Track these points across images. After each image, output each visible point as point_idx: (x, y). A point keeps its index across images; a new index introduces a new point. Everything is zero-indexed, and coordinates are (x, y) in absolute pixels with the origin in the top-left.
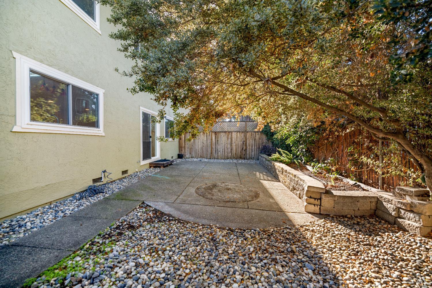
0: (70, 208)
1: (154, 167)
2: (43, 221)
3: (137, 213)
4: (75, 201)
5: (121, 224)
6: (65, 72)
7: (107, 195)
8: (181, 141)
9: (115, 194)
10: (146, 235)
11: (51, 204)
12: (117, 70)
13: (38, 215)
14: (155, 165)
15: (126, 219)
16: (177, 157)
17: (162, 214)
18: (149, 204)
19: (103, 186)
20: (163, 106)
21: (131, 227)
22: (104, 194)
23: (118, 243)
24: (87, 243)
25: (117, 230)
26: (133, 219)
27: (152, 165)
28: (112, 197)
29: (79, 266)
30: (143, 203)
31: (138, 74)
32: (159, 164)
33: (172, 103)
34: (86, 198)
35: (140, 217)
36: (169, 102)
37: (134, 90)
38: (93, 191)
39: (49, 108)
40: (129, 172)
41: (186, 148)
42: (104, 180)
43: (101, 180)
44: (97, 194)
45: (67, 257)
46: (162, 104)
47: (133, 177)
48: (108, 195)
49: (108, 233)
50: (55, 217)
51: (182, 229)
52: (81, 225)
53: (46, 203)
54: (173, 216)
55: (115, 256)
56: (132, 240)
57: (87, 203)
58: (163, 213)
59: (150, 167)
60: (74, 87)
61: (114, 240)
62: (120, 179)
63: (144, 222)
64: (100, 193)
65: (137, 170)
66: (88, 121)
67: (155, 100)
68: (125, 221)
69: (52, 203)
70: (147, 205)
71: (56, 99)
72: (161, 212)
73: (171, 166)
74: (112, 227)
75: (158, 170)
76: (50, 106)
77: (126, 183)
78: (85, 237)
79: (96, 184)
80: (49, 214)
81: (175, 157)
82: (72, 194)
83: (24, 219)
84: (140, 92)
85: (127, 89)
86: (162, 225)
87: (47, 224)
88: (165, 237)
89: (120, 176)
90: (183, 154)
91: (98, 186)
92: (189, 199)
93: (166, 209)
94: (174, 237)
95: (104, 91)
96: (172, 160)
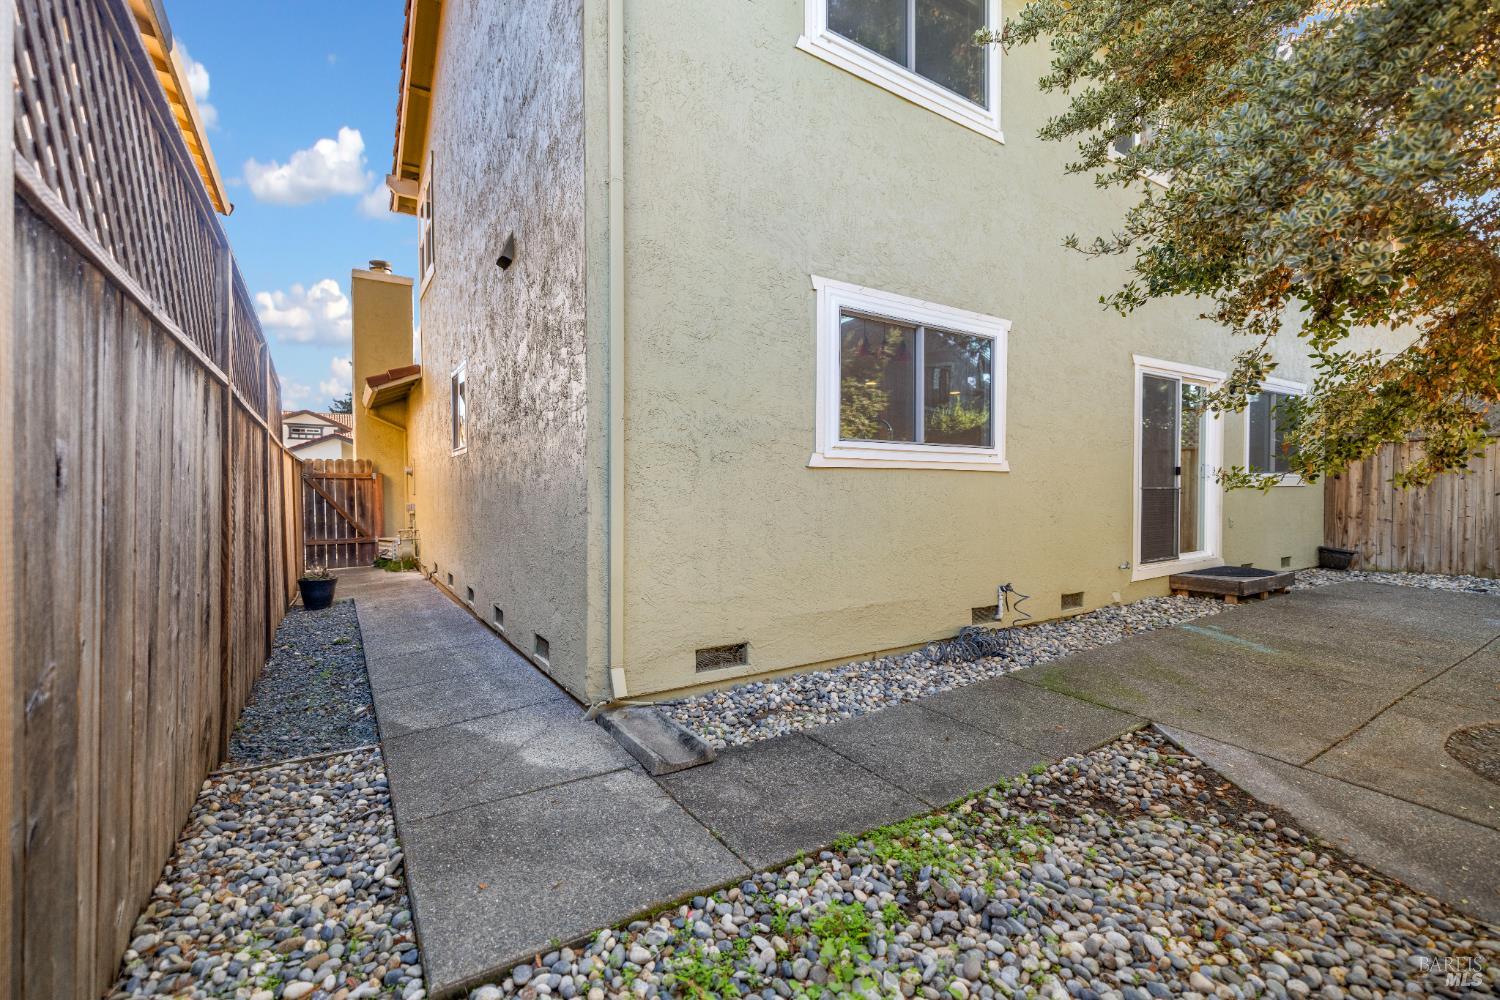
0: (918, 681)
1: (1192, 594)
2: (860, 697)
3: (1125, 760)
4: (928, 664)
5: (1065, 778)
6: (910, 295)
7: (1016, 668)
8: (1339, 486)
9: (1040, 668)
10: (1170, 855)
11: (874, 659)
12: (1072, 243)
13: (850, 679)
14: (1198, 587)
15: (1085, 767)
16: (1314, 561)
17: (1242, 797)
18: (1177, 739)
19: (1001, 634)
20: (1261, 338)
21: (1103, 801)
22: (1007, 660)
23: (1059, 840)
24: (966, 800)
25: (1055, 796)
26: (1109, 774)
27: (1177, 585)
28: (1032, 677)
29: (948, 856)
30: (1149, 727)
31: (1153, 230)
32: (1216, 584)
33: (1309, 315)
34: (954, 661)
35: (1140, 778)
36: (1294, 313)
37: (1127, 297)
38: (973, 644)
39: (866, 402)
40: (1085, 599)
41: (1375, 523)
42: (1006, 618)
43: (997, 613)
44: (984, 655)
45: (919, 817)
46: (1257, 327)
47: (1103, 620)
48: (1019, 668)
49: (1025, 792)
50: (886, 697)
51: (1364, 906)
52: (947, 739)
53: (866, 655)
54: (1303, 823)
55: (1051, 879)
56: (1110, 850)
57: (958, 677)
58: (1246, 795)
59: (1174, 592)
60: (932, 332)
61: (1046, 824)
62: (1055, 623)
63: (1156, 800)
64: (995, 654)
65: (1117, 598)
66: (952, 428)
67: (1221, 316)
68: (1082, 772)
69: (877, 656)
70: (1168, 742)
71: (880, 374)
72: (1234, 786)
73: (1280, 600)
74: (1039, 779)
75: (1208, 609)
76: (869, 396)
77: (1075, 638)
78: (960, 778)
79: (981, 626)
80: (872, 682)
81: (1303, 556)
82: (920, 641)
83: (826, 683)
84: (1150, 299)
85: (1102, 300)
86: (1247, 846)
87: (869, 709)
88: (1263, 903)
89: (1058, 612)
90: (1350, 548)
91: (988, 633)
92: (1402, 774)
93: (1265, 785)
94: (1315, 921)
95: (1008, 324)
96: (1285, 571)
